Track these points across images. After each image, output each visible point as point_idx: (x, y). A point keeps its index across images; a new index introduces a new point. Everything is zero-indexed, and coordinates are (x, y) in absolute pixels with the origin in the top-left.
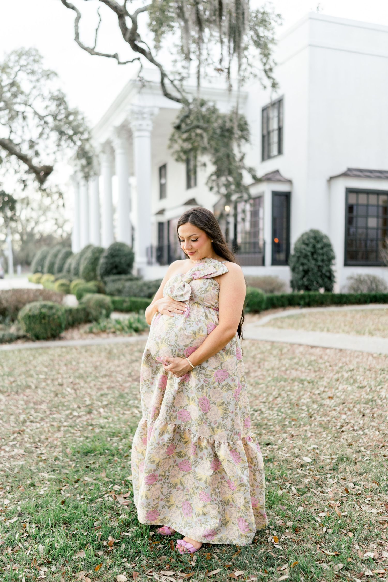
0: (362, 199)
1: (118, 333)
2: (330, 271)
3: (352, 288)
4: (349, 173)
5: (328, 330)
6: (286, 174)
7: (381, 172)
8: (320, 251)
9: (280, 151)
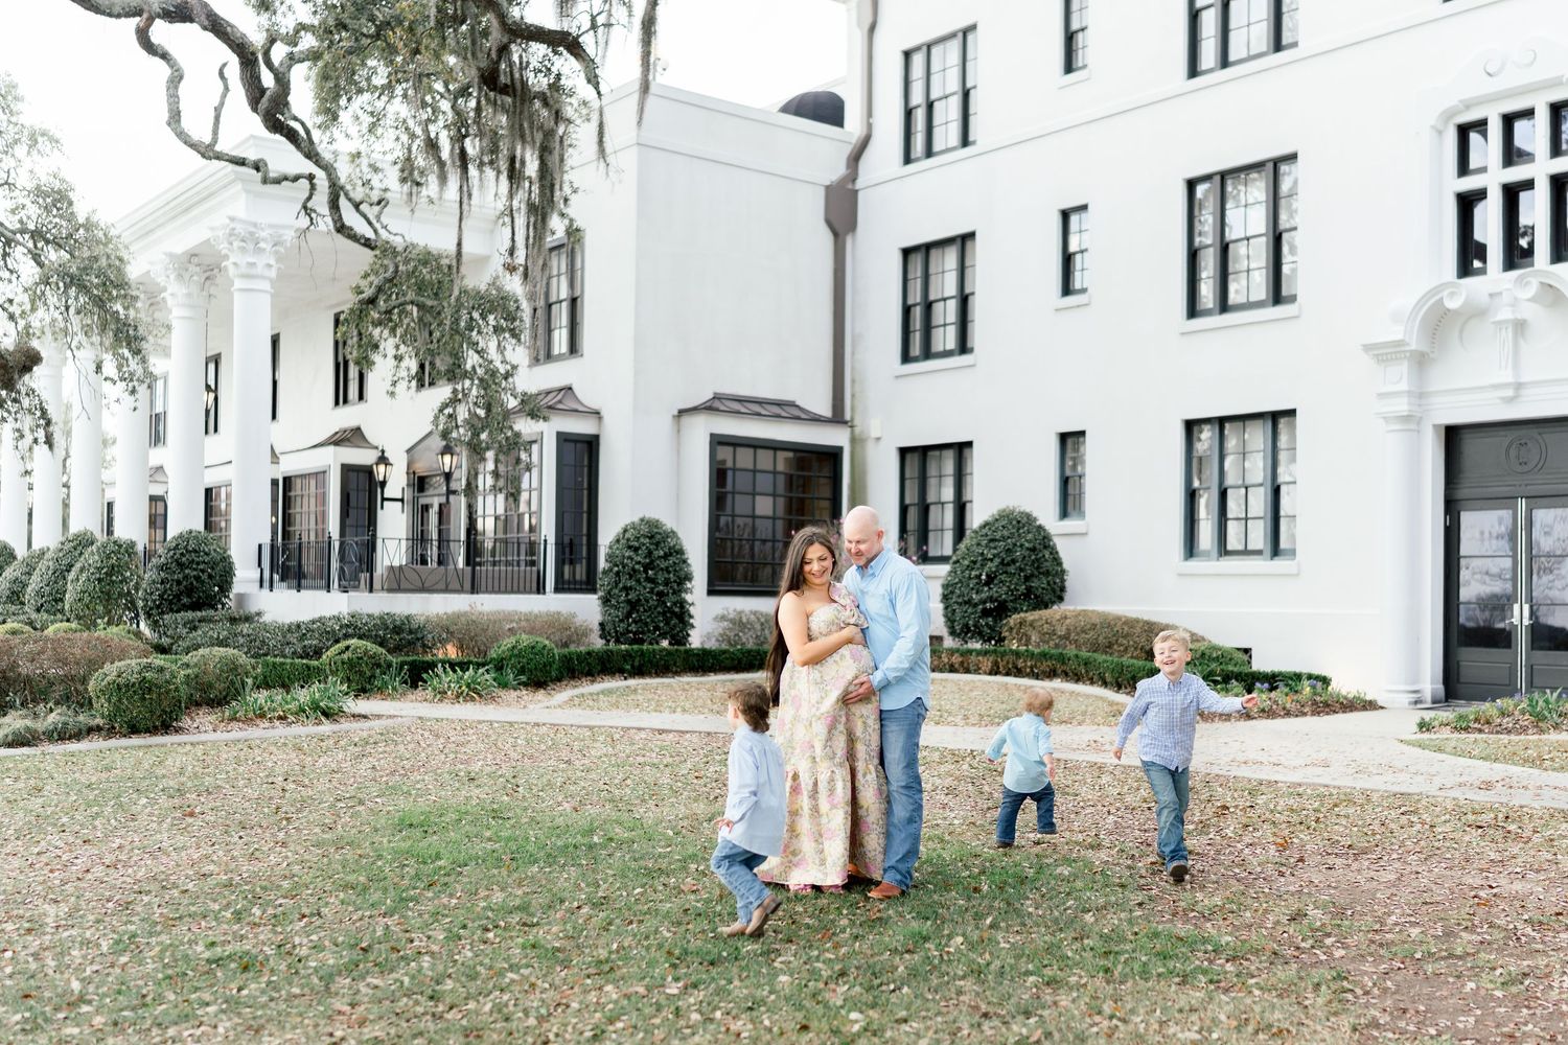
0: (744, 458)
1: (291, 718)
2: (682, 604)
3: (724, 637)
4: (717, 404)
5: (684, 710)
6: (587, 396)
7: (779, 404)
8: (663, 564)
9: (574, 348)
